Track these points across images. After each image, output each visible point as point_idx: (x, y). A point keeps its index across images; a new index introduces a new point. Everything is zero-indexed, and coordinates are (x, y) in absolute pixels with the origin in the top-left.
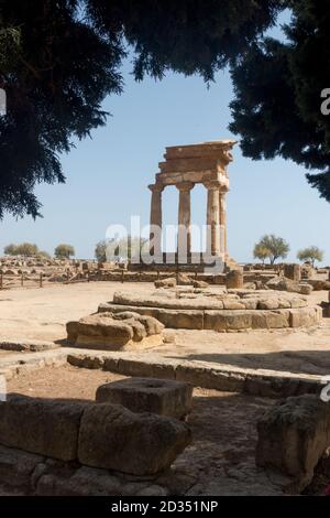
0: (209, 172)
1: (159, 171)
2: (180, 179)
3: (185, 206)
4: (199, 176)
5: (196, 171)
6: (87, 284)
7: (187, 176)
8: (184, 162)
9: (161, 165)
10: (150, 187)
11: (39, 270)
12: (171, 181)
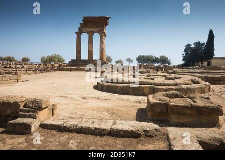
0: (101, 29)
1: (80, 27)
2: (89, 30)
3: (91, 42)
4: (97, 30)
5: (96, 28)
6: (47, 73)
7: (92, 30)
8: (91, 24)
9: (81, 24)
10: (77, 33)
11: (26, 67)
12: (85, 31)
